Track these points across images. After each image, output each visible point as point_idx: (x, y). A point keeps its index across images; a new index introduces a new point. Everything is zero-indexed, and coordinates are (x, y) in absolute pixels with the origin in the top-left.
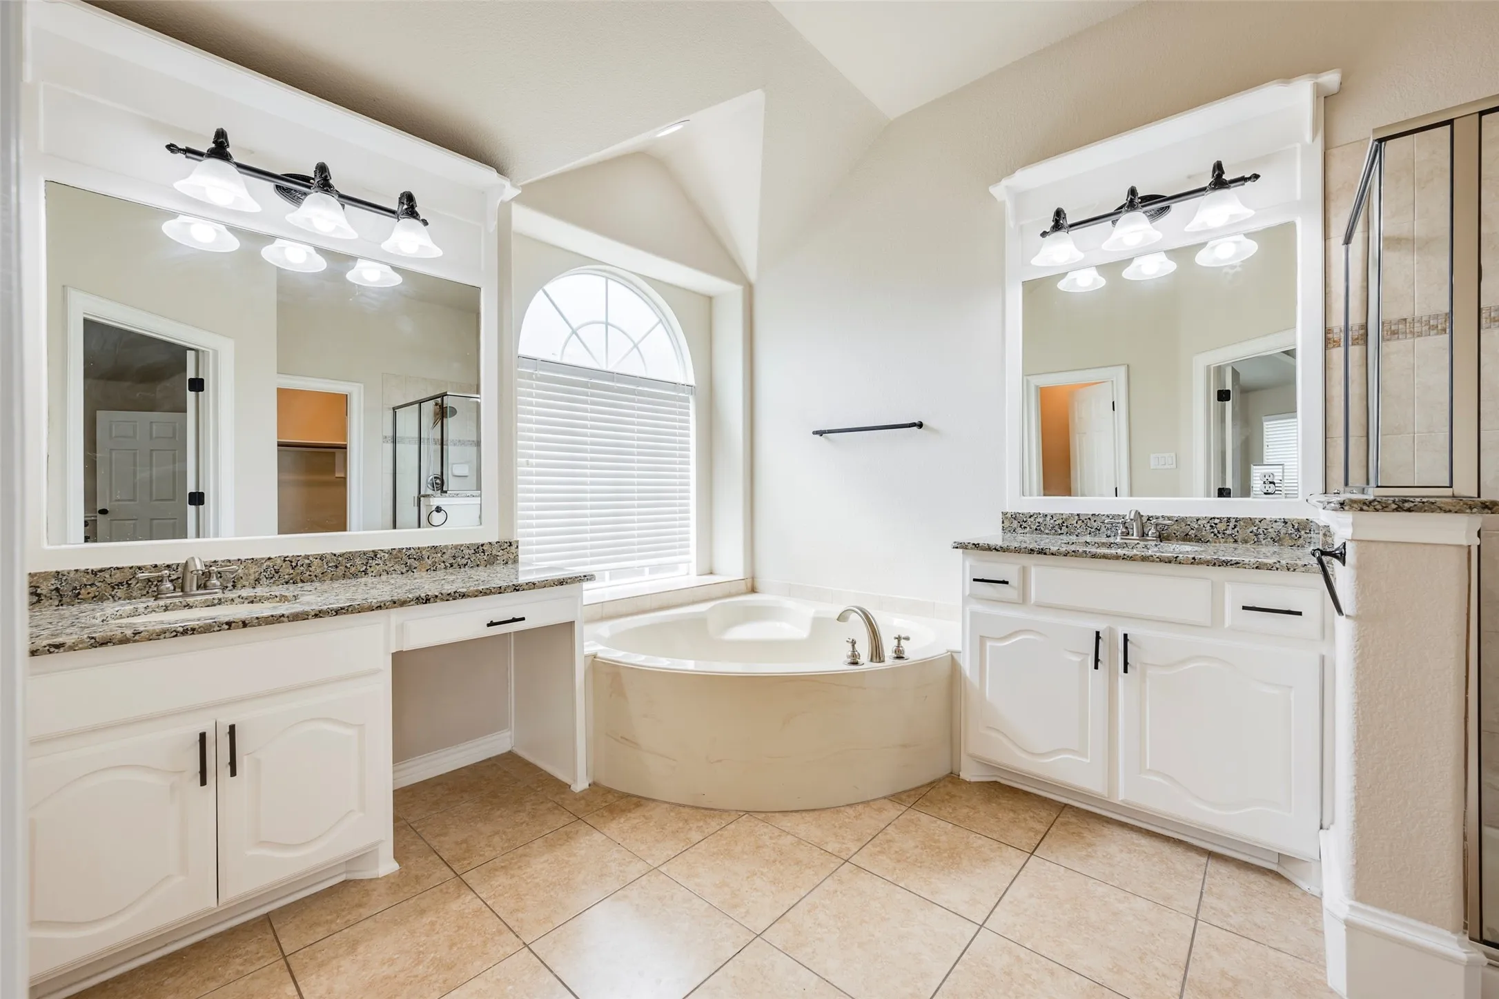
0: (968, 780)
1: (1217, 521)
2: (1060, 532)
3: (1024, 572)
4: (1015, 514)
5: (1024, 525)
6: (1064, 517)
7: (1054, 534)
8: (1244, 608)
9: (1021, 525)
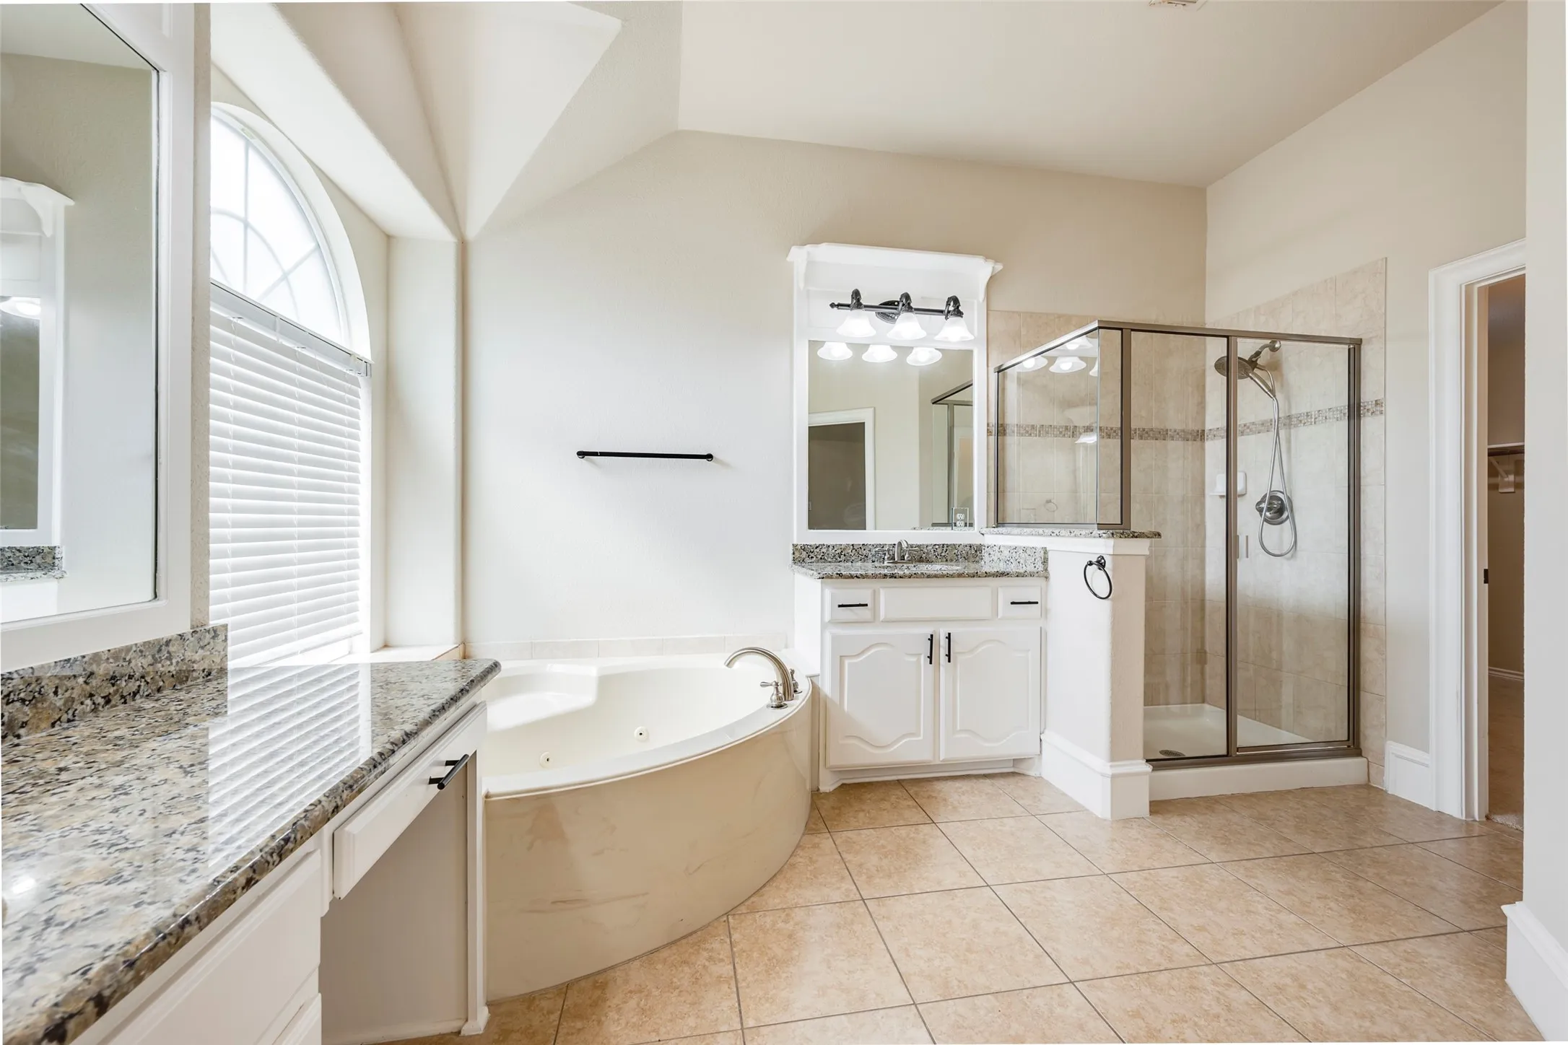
0: (828, 791)
1: (937, 547)
2: (839, 560)
3: (875, 595)
4: (804, 545)
5: (812, 555)
6: (843, 547)
7: (835, 562)
8: (1013, 603)
9: (809, 556)
